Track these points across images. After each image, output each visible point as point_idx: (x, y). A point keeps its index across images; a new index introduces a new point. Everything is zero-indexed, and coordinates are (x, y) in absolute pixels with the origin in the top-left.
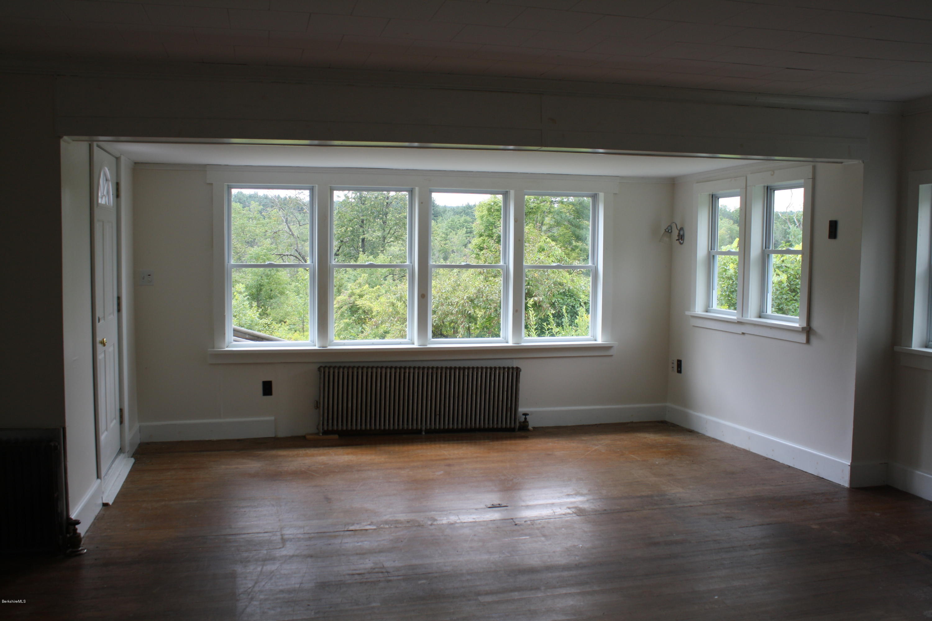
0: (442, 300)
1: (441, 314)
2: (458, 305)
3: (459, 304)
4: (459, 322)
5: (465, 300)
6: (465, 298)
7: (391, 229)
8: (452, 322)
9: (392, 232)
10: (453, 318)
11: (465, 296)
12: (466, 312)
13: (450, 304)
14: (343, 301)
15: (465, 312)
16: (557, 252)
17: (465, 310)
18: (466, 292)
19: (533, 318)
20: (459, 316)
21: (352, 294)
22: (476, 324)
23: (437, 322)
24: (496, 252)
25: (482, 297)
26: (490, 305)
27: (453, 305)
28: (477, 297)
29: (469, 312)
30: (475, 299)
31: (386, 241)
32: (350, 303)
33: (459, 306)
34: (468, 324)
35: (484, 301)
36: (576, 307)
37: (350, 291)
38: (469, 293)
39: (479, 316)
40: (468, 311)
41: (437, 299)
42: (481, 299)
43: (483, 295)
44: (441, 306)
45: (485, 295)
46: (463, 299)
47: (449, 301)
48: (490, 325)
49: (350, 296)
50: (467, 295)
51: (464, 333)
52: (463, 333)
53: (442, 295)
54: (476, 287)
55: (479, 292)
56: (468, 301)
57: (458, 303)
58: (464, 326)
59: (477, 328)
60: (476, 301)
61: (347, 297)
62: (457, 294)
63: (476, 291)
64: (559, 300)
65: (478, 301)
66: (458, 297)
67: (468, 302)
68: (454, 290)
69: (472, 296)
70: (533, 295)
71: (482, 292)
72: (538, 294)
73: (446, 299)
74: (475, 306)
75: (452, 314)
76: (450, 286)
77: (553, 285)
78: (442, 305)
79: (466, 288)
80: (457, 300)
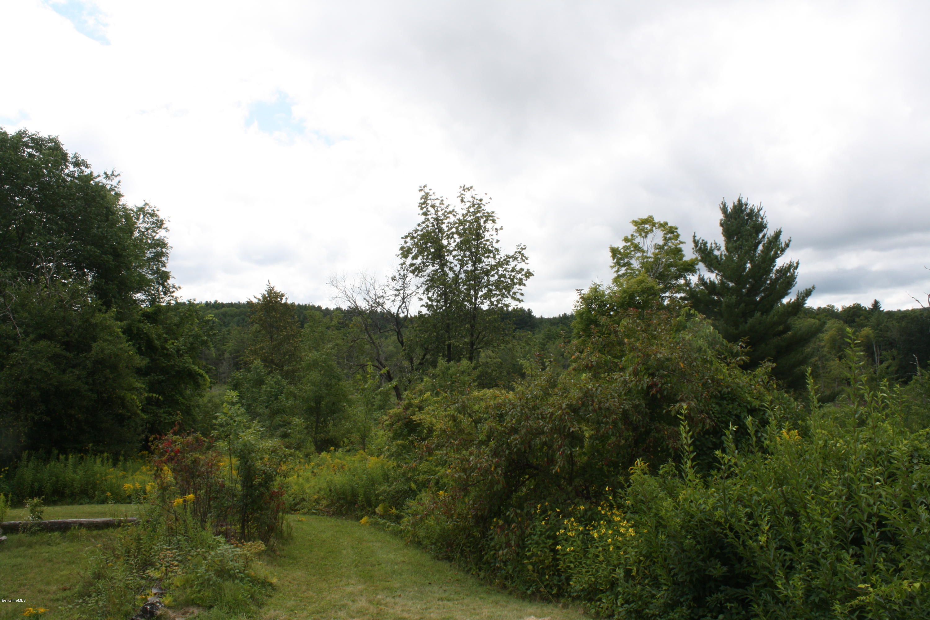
0: (526, 410)
1: (525, 433)
2: (553, 418)
3: (554, 416)
4: (555, 446)
5: (565, 409)
6: (564, 406)
7: (480, 333)
8: (545, 443)
9: (480, 337)
10: (544, 438)
11: (563, 403)
12: (567, 430)
13: (540, 417)
14: (396, 415)
15: (564, 430)
16: (708, 331)
17: (565, 426)
18: (566, 397)
19: (689, 438)
20: (555, 436)
21: (410, 405)
22: (582, 447)
23: (519, 446)
24: (610, 334)
25: (592, 405)
26: (605, 416)
27: (545, 418)
28: (583, 404)
29: (572, 430)
30: (580, 408)
31: (475, 347)
32: (405, 418)
33: (555, 420)
34: (571, 450)
35: (594, 411)
36: (743, 416)
37: (407, 401)
38: (570, 398)
39: (587, 435)
40: (569, 428)
41: (518, 409)
42: (591, 408)
43: (593, 401)
44: (525, 420)
45: (596, 400)
46: (561, 408)
47: (538, 411)
48: (603, 447)
49: (406, 408)
50: (566, 402)
51: (564, 464)
52: (562, 465)
53: (526, 403)
54: (581, 388)
55: (587, 397)
56: (569, 411)
57: (552, 414)
58: (563, 452)
59: (584, 454)
60: (582, 411)
61: (401, 410)
62: (551, 400)
63: (581, 395)
64: (714, 406)
65: (586, 410)
66: (553, 405)
67: (568, 414)
68: (547, 394)
69: (574, 402)
70: (679, 399)
71: (592, 396)
72: (686, 397)
73: (534, 408)
74: (581, 419)
75: (543, 433)
76: (539, 388)
77: (710, 381)
78: (528, 418)
79: (566, 390)
80: (550, 410)
